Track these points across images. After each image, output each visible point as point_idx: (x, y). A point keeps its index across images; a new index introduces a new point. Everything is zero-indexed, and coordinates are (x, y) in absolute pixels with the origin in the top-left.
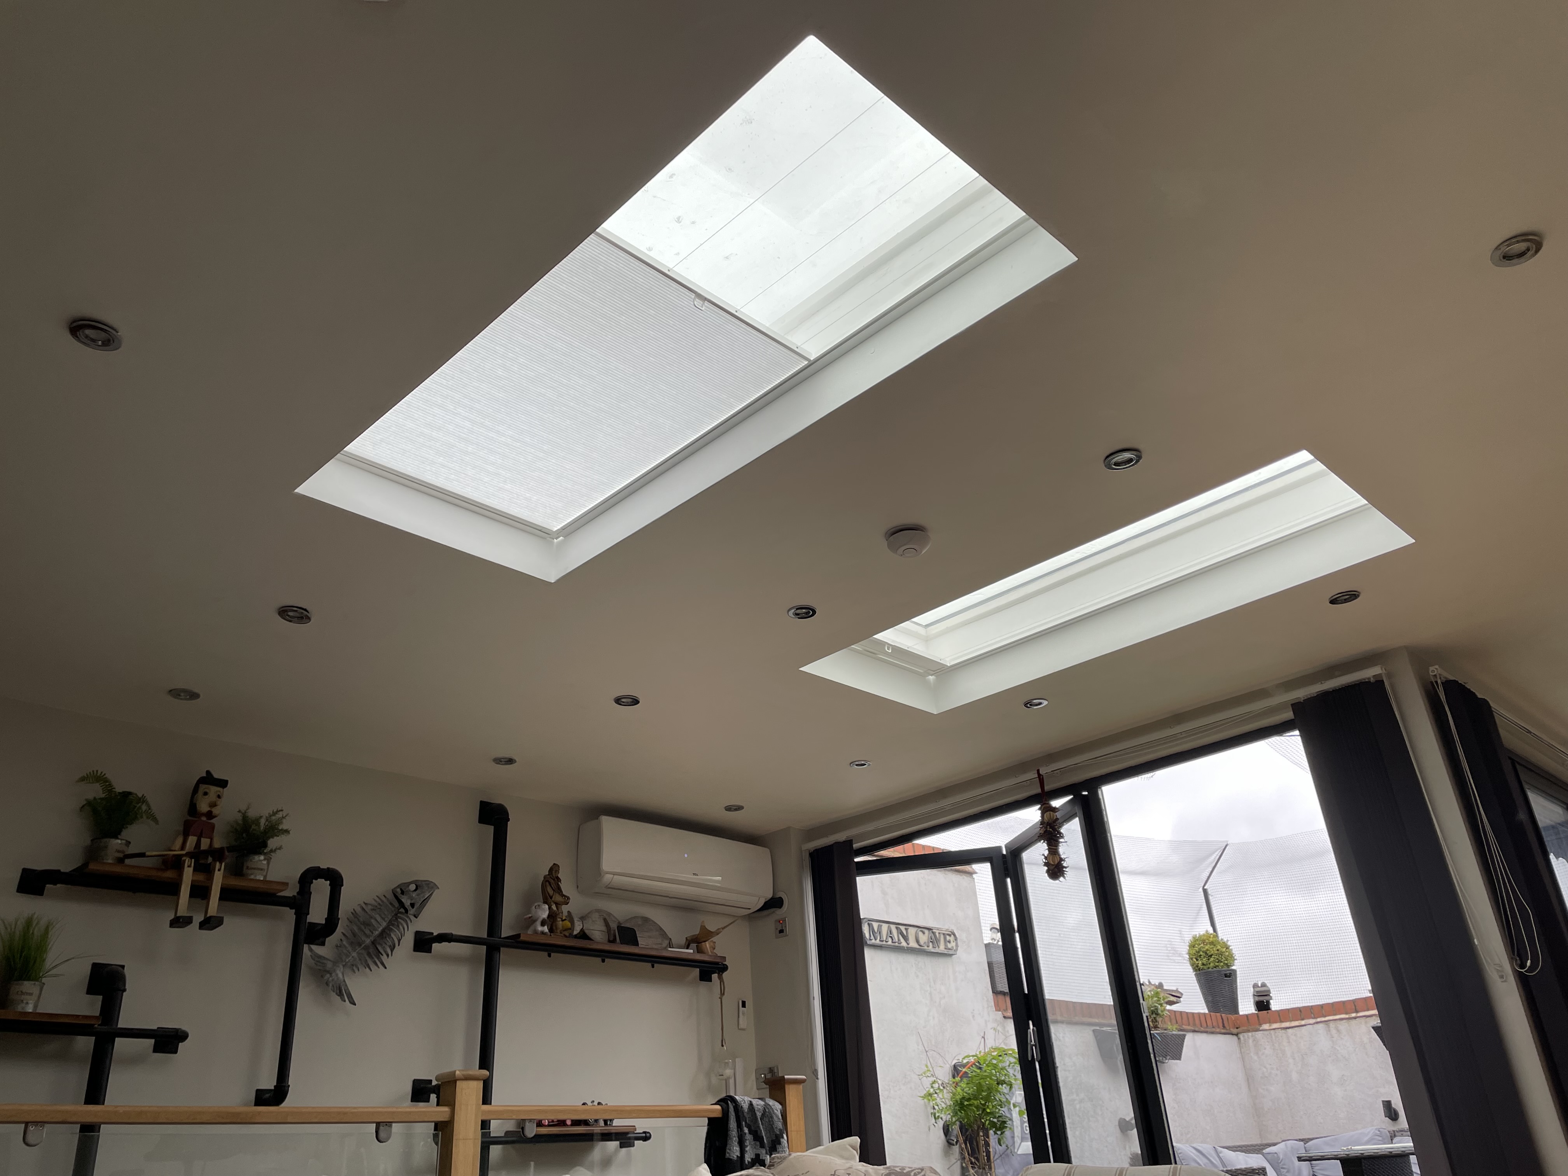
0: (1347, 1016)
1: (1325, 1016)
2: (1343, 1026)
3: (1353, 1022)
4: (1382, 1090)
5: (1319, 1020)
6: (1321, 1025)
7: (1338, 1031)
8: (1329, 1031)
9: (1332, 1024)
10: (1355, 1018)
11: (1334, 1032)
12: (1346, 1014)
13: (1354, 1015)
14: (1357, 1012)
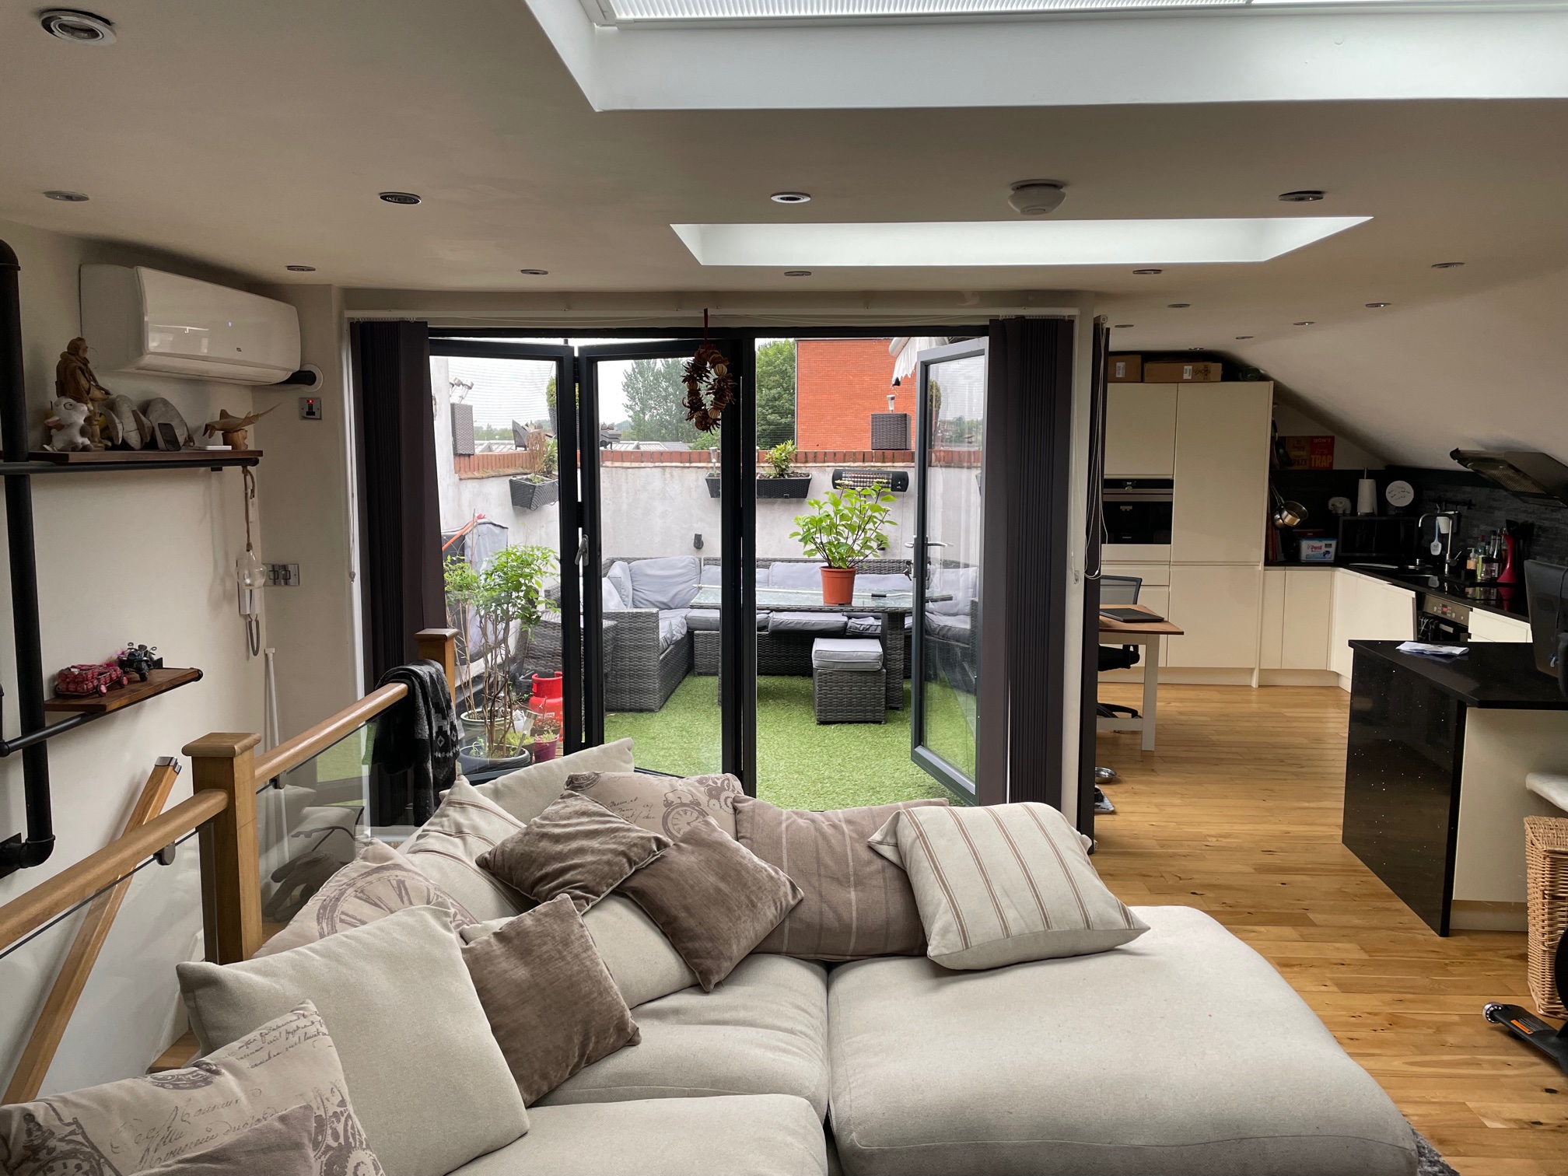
0: (682, 465)
1: (662, 462)
2: (676, 472)
3: (686, 470)
4: (695, 525)
5: (657, 464)
6: (658, 469)
7: (672, 476)
8: (664, 475)
9: (667, 470)
10: (689, 467)
11: (668, 475)
12: (681, 462)
13: (687, 465)
14: (690, 462)
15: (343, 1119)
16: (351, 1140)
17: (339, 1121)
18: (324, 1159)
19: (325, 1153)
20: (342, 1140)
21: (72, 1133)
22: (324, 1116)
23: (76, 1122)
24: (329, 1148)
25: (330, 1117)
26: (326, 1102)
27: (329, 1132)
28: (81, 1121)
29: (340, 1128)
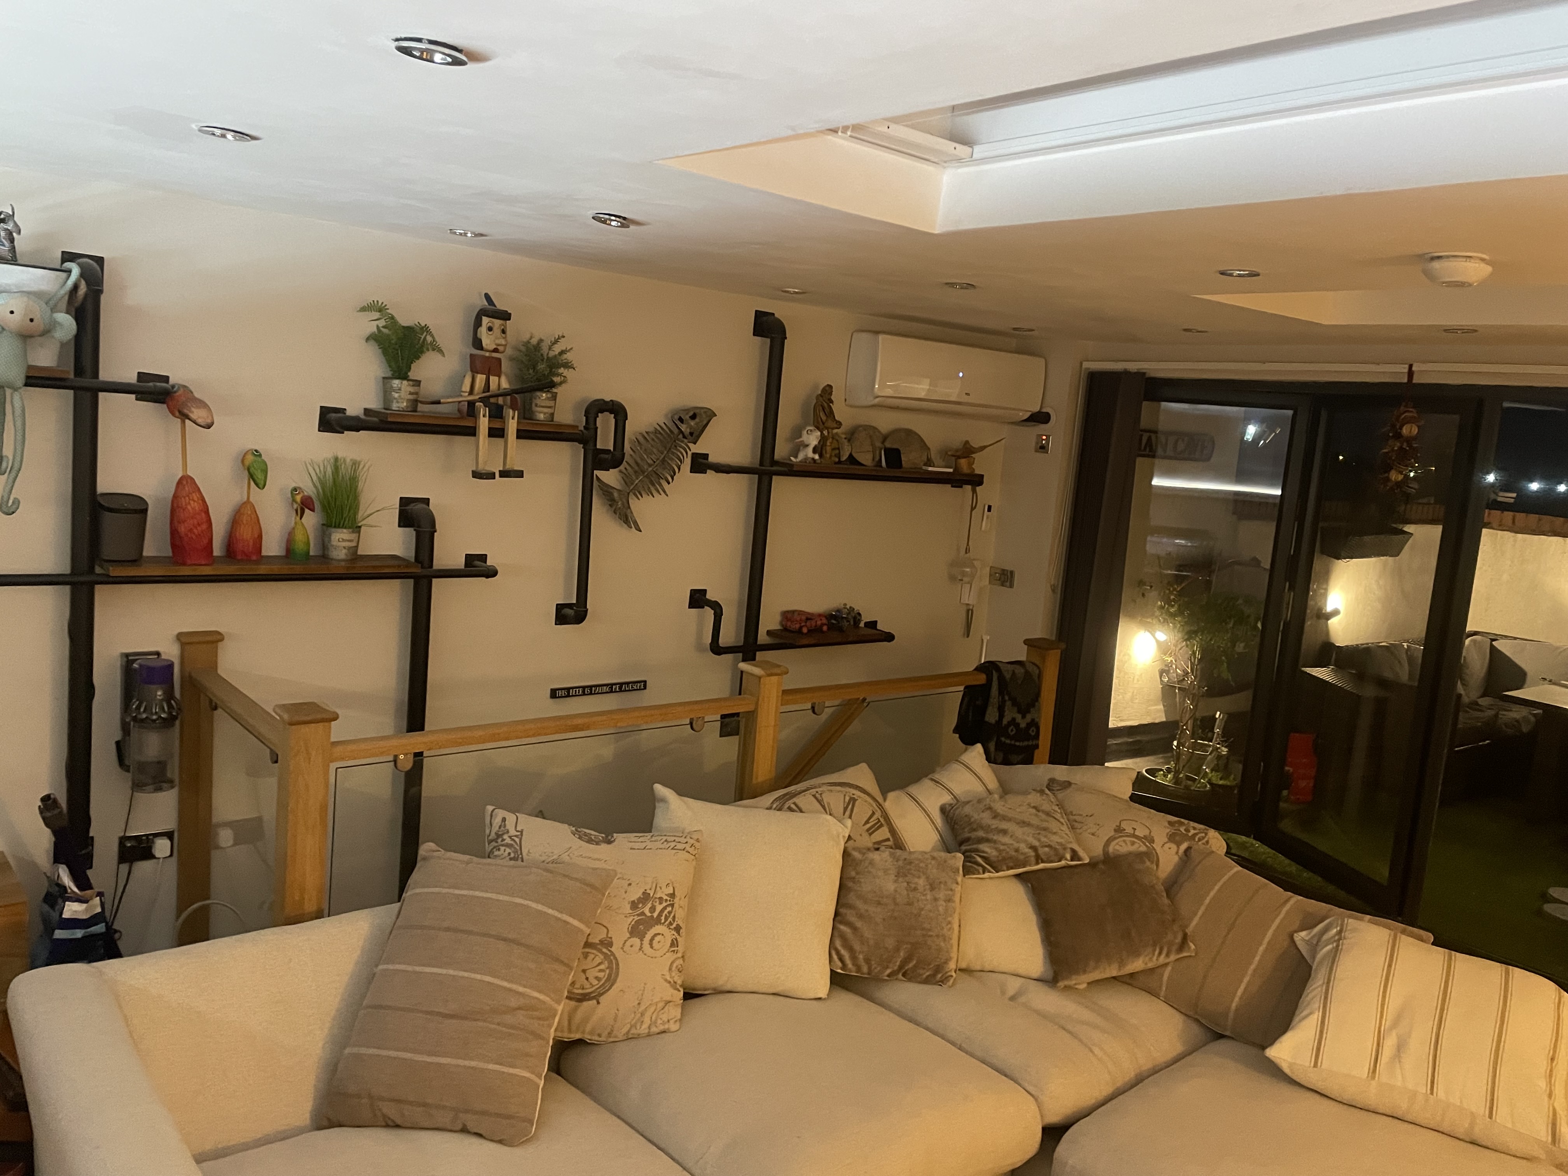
15: (664, 904)
16: (663, 918)
17: (661, 903)
18: (636, 918)
19: (638, 915)
20: (655, 915)
21: (516, 836)
22: (651, 895)
23: (522, 832)
24: (643, 914)
25: (656, 898)
26: (658, 888)
27: (649, 905)
28: (524, 833)
29: (659, 908)
